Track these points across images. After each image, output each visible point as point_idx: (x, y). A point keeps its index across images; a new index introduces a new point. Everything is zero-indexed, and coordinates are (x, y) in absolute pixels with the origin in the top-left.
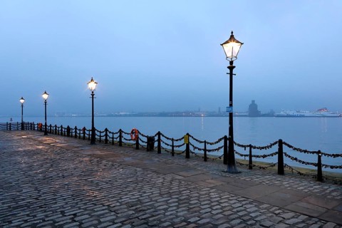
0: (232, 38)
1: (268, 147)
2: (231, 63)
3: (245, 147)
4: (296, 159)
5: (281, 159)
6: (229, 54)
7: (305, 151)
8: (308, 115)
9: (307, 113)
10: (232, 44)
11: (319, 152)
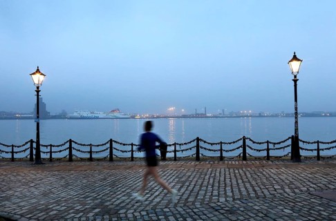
0: (38, 71)
1: (63, 145)
2: (38, 88)
3: (47, 146)
4: (79, 150)
5: (70, 152)
6: (36, 82)
7: (84, 145)
8: (102, 117)
9: (101, 115)
10: (38, 75)
11: (90, 145)
